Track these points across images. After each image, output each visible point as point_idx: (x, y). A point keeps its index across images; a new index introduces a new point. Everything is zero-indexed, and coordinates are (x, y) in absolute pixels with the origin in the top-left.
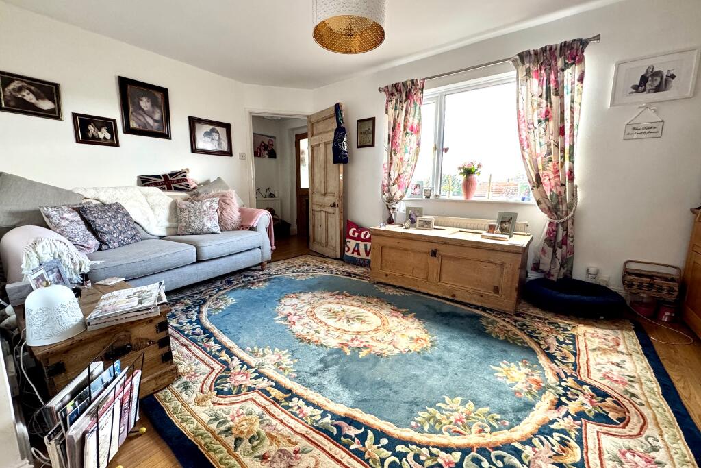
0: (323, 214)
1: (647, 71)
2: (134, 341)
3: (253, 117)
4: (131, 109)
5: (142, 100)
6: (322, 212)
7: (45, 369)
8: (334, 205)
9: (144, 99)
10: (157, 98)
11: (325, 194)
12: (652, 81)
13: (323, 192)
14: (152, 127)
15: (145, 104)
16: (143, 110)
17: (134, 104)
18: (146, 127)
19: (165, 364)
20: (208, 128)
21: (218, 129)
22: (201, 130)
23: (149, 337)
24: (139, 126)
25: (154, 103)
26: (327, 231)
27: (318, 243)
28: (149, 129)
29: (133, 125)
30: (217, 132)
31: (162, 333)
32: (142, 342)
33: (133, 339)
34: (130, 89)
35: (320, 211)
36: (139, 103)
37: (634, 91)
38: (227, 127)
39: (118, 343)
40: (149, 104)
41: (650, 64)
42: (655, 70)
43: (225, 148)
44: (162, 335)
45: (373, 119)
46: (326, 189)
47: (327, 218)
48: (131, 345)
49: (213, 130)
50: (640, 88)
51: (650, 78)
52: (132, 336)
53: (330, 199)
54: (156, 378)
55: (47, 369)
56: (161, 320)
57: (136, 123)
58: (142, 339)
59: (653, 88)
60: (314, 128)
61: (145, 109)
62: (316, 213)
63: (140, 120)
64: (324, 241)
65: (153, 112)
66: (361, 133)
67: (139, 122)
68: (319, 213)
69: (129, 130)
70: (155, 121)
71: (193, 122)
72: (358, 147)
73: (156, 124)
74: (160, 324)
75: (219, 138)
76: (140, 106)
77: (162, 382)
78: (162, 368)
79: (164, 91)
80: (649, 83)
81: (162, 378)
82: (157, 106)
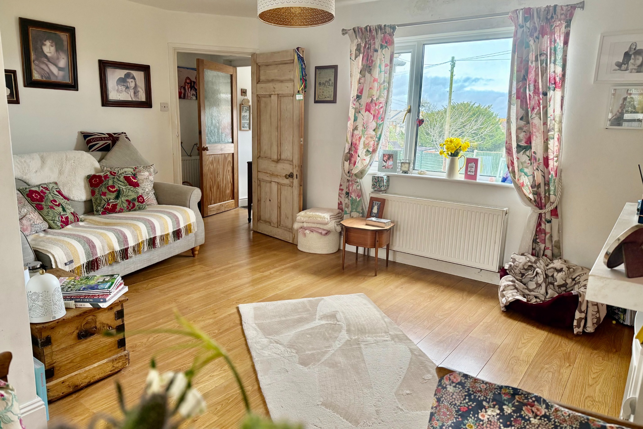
0: (274, 187)
1: (630, 48)
2: (98, 325)
3: (178, 53)
4: (33, 57)
5: (45, 45)
6: (273, 184)
7: (39, 340)
8: (291, 176)
9: (48, 43)
10: (61, 40)
11: (278, 161)
12: (635, 59)
13: (275, 157)
14: (56, 77)
15: (48, 49)
16: (46, 56)
17: (36, 49)
18: (49, 77)
19: (119, 349)
20: (121, 73)
21: (134, 73)
22: (114, 76)
23: (109, 322)
24: (42, 76)
25: (59, 47)
26: (279, 208)
27: (266, 222)
28: (53, 79)
29: (36, 76)
30: (134, 78)
31: (118, 320)
32: (104, 327)
33: (98, 323)
34: (32, 31)
35: (271, 182)
36: (42, 49)
37: (617, 68)
38: (146, 69)
39: (87, 325)
40: (53, 49)
41: (634, 41)
42: (638, 48)
43: (142, 97)
44: (119, 322)
45: (335, 68)
46: (280, 154)
47: (279, 192)
48: (96, 328)
49: (127, 76)
50: (624, 67)
51: (633, 57)
52: (97, 320)
53: (285, 168)
54: (113, 361)
55: (41, 340)
56: (119, 308)
57: (38, 73)
58: (104, 324)
59: (636, 67)
60: (262, 72)
61: (49, 55)
62: (263, 184)
63: (43, 69)
64: (274, 219)
65: (58, 59)
66: (320, 84)
67: (43, 72)
68: (268, 184)
69: (30, 83)
70: (60, 69)
71: (104, 66)
72: (316, 102)
73: (61, 73)
74: (118, 311)
75: (136, 84)
76: (43, 51)
77: (117, 365)
78: (117, 353)
79: (71, 31)
80: (632, 61)
81: (117, 361)
82: (62, 50)
